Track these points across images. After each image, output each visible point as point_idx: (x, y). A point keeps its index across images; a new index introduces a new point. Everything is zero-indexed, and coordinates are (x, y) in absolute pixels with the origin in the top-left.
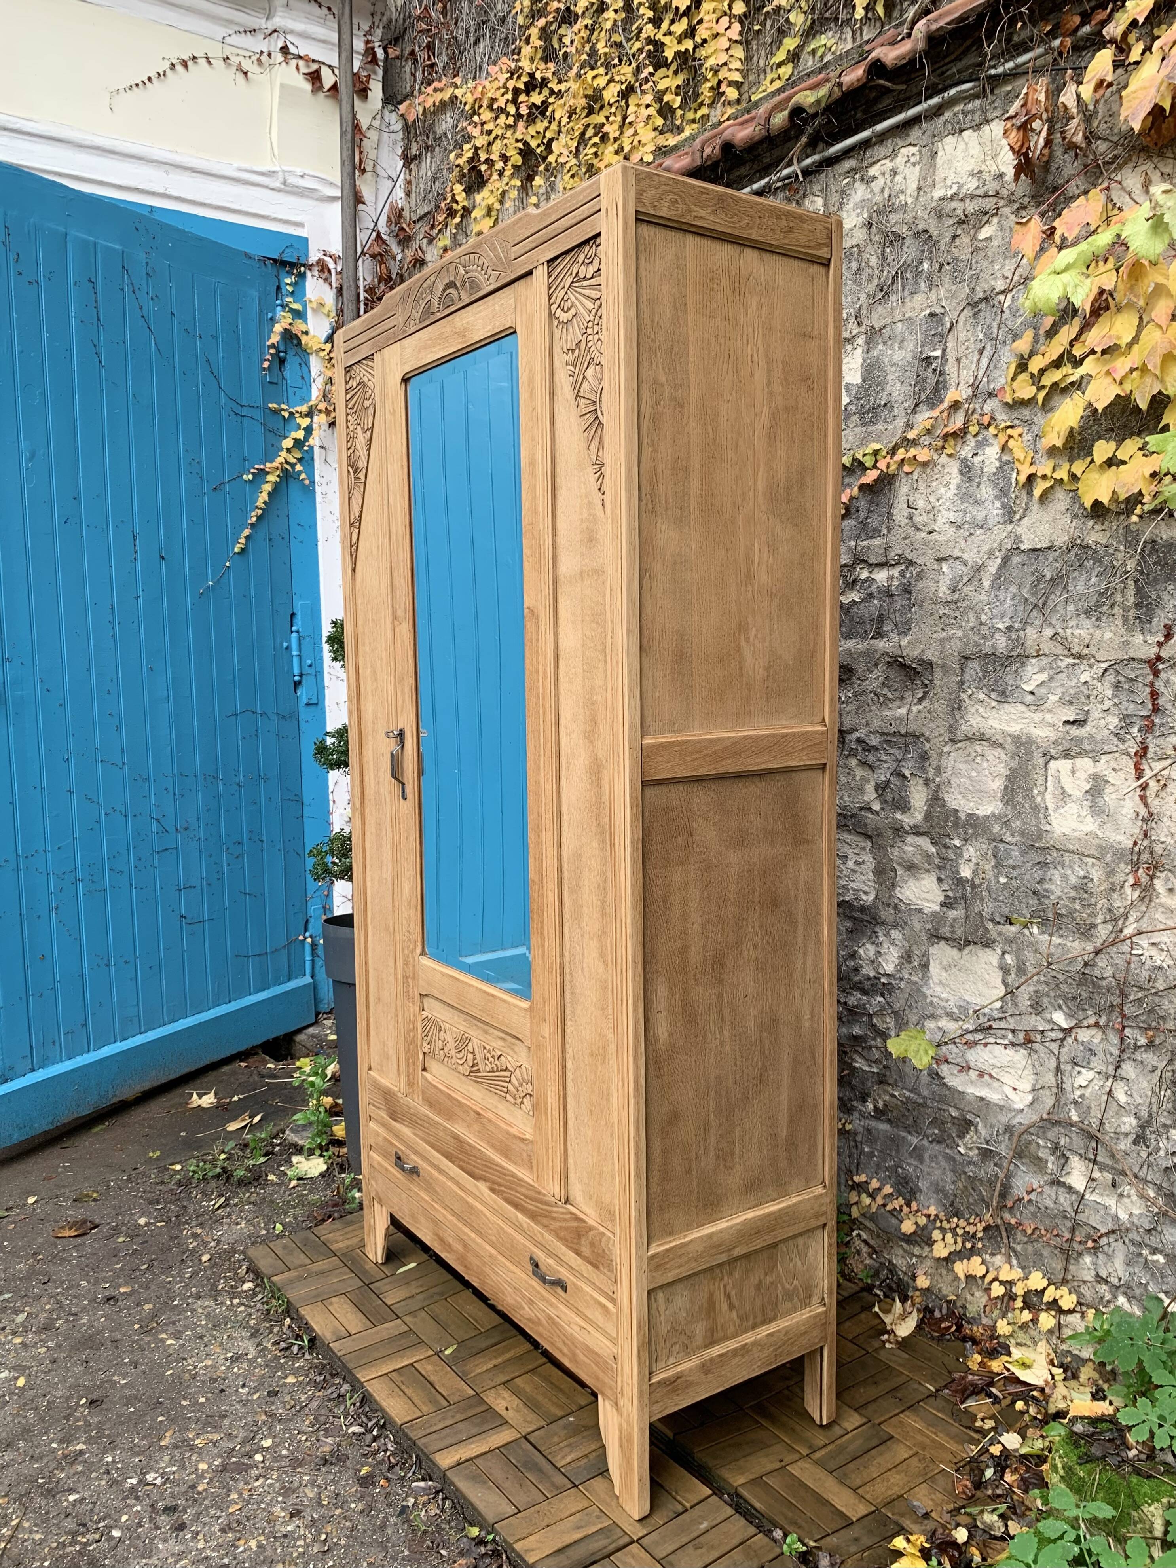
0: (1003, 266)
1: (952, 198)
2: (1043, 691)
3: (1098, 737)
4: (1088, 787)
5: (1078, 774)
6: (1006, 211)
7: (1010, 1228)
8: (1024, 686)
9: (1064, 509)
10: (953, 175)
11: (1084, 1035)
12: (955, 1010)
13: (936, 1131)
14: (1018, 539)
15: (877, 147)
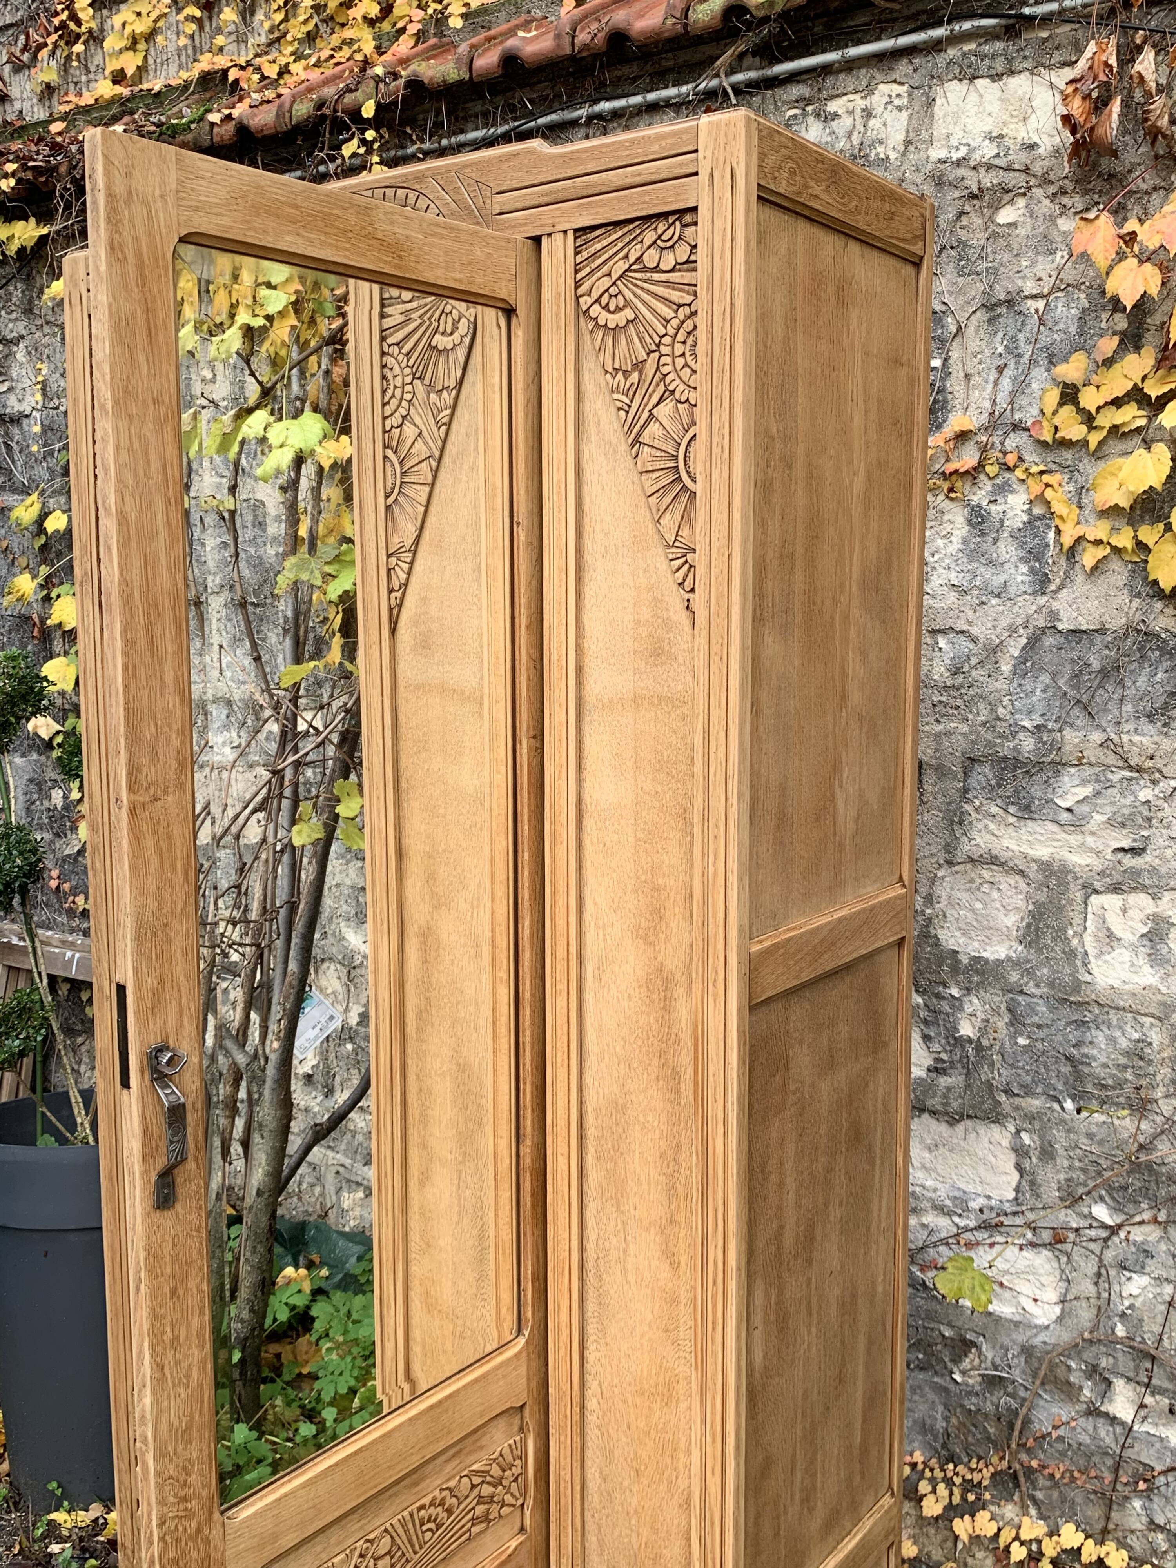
0: (1034, 263)
1: (959, 163)
2: (1085, 808)
3: (1163, 870)
4: (1145, 930)
5: (1130, 913)
6: (1038, 192)
7: (1029, 1472)
8: (1058, 801)
9: (1120, 583)
10: (961, 134)
11: (1138, 1234)
12: (948, 1202)
13: (921, 1356)
14: (1054, 616)
15: (842, 76)
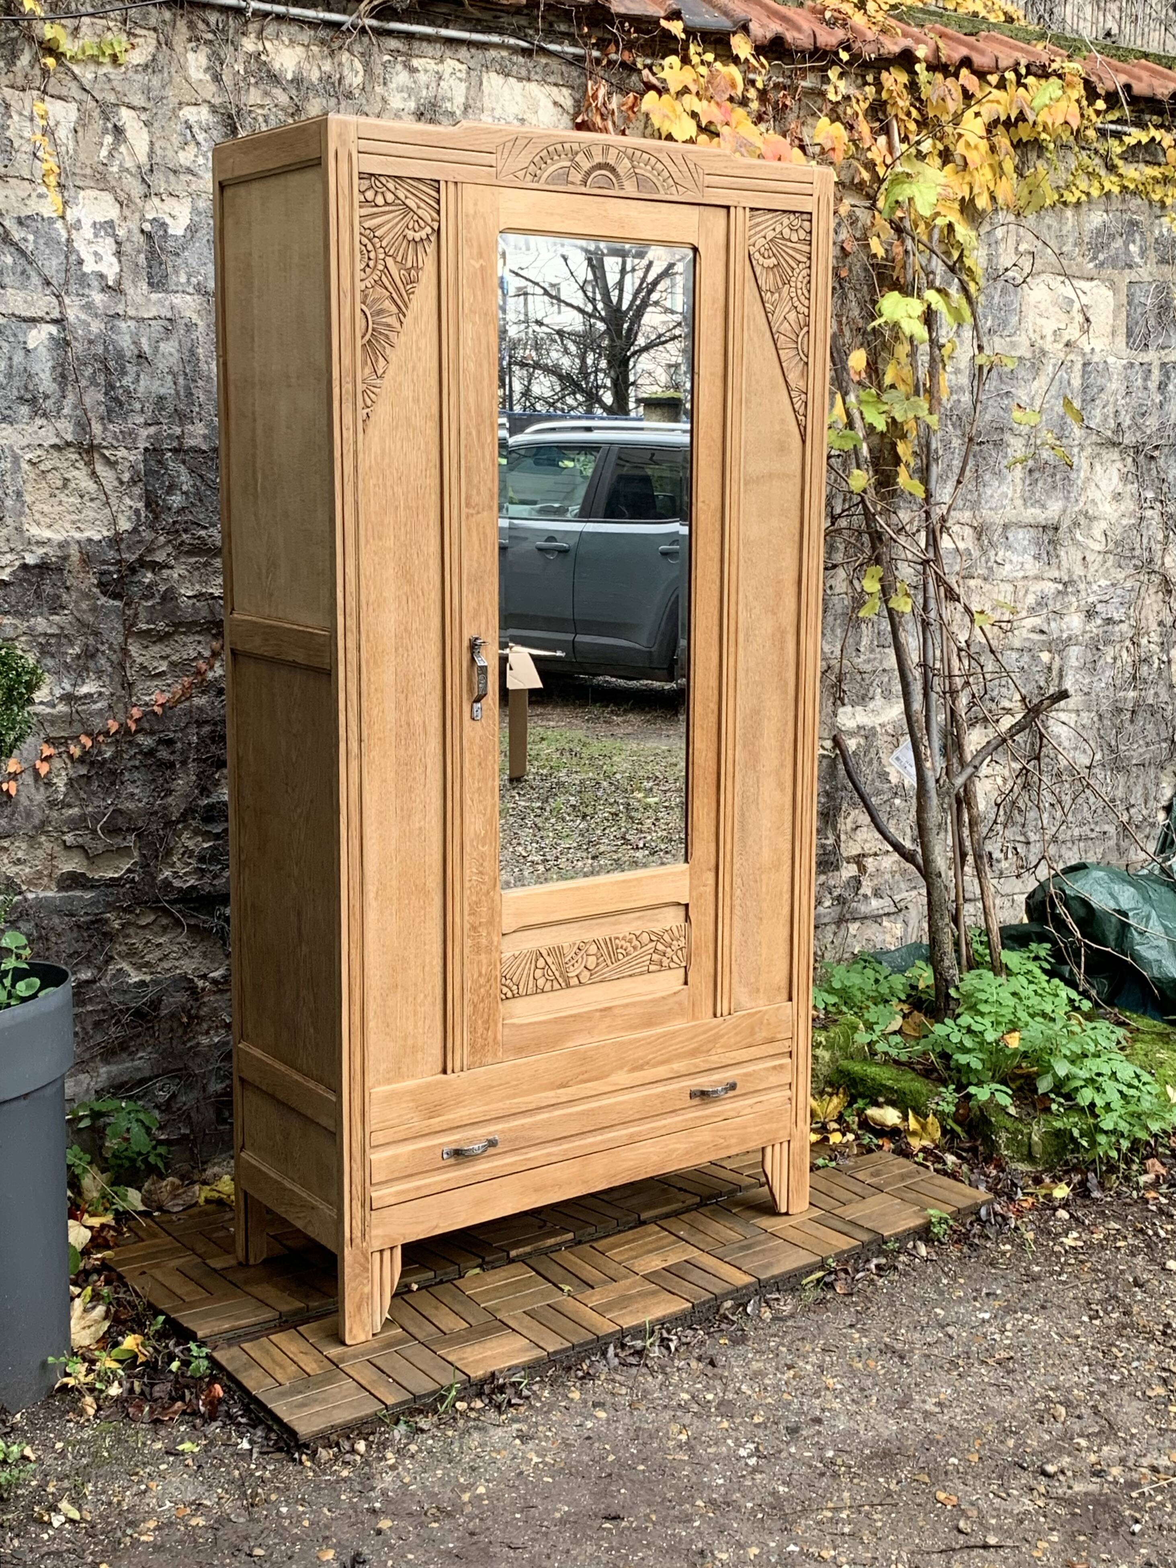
10: (501, 110)
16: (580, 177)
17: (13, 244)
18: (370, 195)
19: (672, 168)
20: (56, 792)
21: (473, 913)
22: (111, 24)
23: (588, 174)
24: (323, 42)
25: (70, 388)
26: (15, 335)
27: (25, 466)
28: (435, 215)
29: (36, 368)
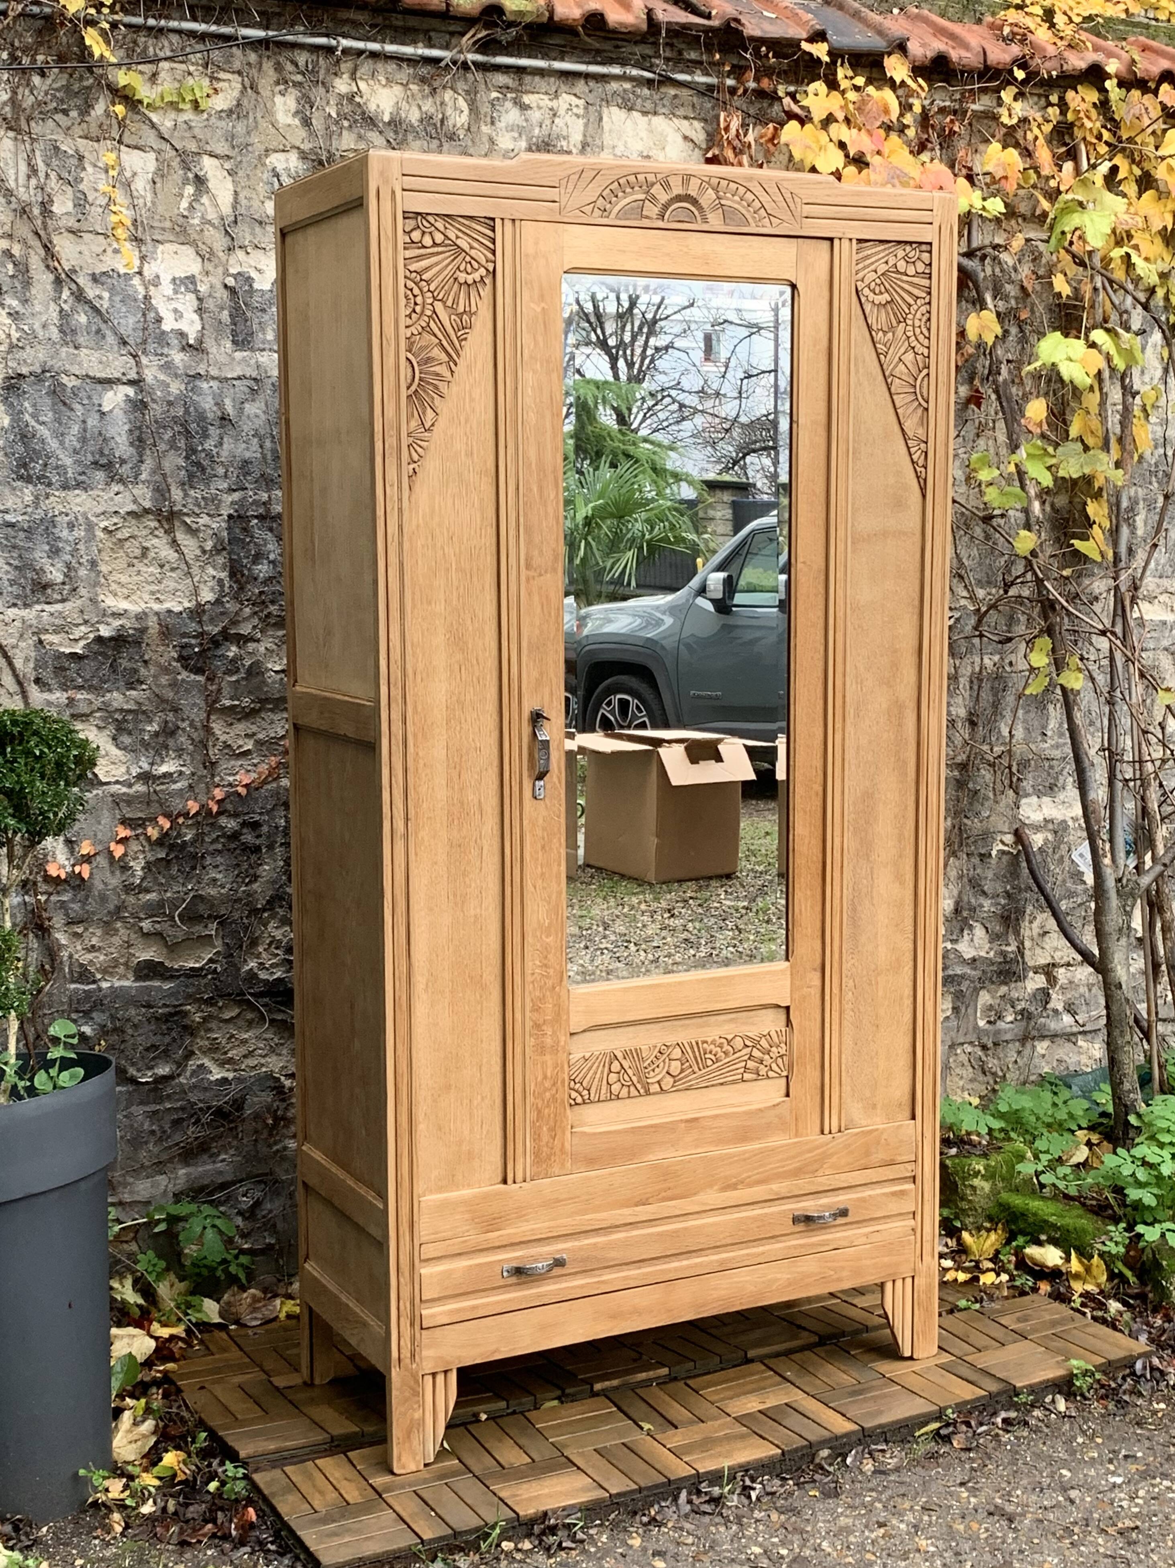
16: (656, 210)
17: (88, 302)
18: (416, 236)
19: (764, 198)
20: (134, 876)
21: (536, 1009)
22: (192, 68)
23: (666, 207)
24: (423, 80)
25: (148, 452)
26: (89, 398)
27: (100, 534)
28: (490, 256)
29: (111, 431)
